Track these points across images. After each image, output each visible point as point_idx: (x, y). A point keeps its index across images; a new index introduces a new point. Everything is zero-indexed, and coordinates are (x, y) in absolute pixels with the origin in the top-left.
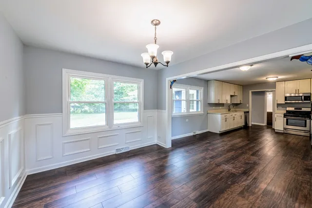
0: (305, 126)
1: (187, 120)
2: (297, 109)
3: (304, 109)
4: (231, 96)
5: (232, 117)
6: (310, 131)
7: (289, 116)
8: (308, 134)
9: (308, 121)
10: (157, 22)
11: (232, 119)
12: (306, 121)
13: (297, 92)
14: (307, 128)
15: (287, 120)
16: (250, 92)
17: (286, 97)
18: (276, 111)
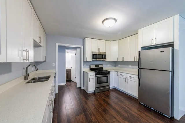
0: (108, 82)
2: (96, 66)
12: (108, 77)
13: (99, 51)
15: (98, 78)
16: (57, 45)
17: (93, 55)
18: (83, 70)
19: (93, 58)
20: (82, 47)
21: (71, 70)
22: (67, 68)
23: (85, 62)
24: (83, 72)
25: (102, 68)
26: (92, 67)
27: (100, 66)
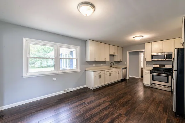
0: (168, 82)
1: (55, 79)
2: (161, 66)
3: (166, 66)
4: (111, 55)
5: (108, 73)
6: (172, 87)
7: (154, 72)
8: (170, 90)
9: (170, 77)
11: (109, 75)
12: (168, 77)
13: (161, 52)
14: (169, 84)
15: (153, 76)
16: (128, 52)
17: (152, 56)
23: (148, 62)
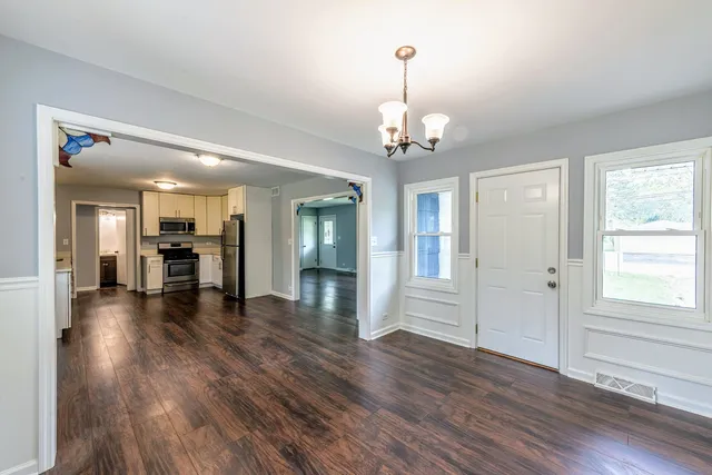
0: (194, 273)
2: (174, 246)
10: (410, 50)
12: (193, 264)
13: (178, 215)
15: (169, 266)
16: (73, 204)
17: (161, 224)
18: (140, 252)
19: (161, 229)
20: (138, 207)
21: (115, 257)
22: (101, 254)
23: (145, 239)
24: (142, 257)
25: (190, 250)
26: (162, 246)
27: (183, 246)
